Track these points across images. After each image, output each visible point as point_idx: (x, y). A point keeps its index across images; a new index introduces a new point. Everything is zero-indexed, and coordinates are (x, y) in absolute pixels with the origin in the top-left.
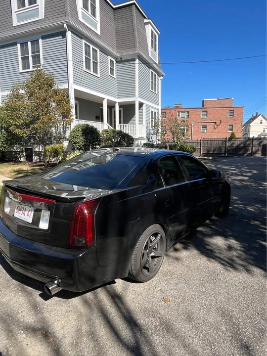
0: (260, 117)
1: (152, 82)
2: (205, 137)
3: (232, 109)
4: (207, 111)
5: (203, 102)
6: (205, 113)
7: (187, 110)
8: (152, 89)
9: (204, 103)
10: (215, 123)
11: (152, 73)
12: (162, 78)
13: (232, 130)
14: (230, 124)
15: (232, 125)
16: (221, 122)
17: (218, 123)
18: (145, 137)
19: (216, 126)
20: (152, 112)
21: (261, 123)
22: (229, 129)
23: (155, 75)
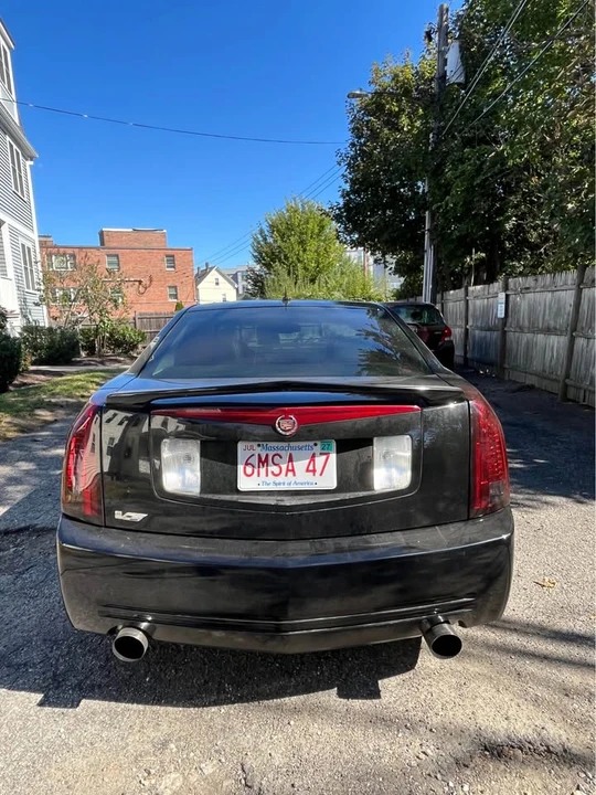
0: (213, 272)
1: (14, 170)
2: (143, 311)
3: (170, 252)
4: (117, 256)
5: (101, 234)
6: (115, 259)
7: (70, 251)
8: (16, 188)
9: (106, 238)
10: (140, 282)
11: (11, 146)
12: (32, 163)
13: (176, 296)
14: (170, 284)
15: (175, 287)
16: (151, 281)
17: (145, 281)
18: (18, 311)
19: (142, 289)
20: (23, 246)
21: (217, 284)
22: (171, 295)
23: (18, 153)
